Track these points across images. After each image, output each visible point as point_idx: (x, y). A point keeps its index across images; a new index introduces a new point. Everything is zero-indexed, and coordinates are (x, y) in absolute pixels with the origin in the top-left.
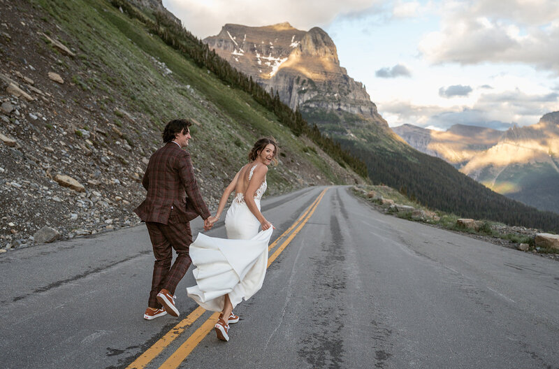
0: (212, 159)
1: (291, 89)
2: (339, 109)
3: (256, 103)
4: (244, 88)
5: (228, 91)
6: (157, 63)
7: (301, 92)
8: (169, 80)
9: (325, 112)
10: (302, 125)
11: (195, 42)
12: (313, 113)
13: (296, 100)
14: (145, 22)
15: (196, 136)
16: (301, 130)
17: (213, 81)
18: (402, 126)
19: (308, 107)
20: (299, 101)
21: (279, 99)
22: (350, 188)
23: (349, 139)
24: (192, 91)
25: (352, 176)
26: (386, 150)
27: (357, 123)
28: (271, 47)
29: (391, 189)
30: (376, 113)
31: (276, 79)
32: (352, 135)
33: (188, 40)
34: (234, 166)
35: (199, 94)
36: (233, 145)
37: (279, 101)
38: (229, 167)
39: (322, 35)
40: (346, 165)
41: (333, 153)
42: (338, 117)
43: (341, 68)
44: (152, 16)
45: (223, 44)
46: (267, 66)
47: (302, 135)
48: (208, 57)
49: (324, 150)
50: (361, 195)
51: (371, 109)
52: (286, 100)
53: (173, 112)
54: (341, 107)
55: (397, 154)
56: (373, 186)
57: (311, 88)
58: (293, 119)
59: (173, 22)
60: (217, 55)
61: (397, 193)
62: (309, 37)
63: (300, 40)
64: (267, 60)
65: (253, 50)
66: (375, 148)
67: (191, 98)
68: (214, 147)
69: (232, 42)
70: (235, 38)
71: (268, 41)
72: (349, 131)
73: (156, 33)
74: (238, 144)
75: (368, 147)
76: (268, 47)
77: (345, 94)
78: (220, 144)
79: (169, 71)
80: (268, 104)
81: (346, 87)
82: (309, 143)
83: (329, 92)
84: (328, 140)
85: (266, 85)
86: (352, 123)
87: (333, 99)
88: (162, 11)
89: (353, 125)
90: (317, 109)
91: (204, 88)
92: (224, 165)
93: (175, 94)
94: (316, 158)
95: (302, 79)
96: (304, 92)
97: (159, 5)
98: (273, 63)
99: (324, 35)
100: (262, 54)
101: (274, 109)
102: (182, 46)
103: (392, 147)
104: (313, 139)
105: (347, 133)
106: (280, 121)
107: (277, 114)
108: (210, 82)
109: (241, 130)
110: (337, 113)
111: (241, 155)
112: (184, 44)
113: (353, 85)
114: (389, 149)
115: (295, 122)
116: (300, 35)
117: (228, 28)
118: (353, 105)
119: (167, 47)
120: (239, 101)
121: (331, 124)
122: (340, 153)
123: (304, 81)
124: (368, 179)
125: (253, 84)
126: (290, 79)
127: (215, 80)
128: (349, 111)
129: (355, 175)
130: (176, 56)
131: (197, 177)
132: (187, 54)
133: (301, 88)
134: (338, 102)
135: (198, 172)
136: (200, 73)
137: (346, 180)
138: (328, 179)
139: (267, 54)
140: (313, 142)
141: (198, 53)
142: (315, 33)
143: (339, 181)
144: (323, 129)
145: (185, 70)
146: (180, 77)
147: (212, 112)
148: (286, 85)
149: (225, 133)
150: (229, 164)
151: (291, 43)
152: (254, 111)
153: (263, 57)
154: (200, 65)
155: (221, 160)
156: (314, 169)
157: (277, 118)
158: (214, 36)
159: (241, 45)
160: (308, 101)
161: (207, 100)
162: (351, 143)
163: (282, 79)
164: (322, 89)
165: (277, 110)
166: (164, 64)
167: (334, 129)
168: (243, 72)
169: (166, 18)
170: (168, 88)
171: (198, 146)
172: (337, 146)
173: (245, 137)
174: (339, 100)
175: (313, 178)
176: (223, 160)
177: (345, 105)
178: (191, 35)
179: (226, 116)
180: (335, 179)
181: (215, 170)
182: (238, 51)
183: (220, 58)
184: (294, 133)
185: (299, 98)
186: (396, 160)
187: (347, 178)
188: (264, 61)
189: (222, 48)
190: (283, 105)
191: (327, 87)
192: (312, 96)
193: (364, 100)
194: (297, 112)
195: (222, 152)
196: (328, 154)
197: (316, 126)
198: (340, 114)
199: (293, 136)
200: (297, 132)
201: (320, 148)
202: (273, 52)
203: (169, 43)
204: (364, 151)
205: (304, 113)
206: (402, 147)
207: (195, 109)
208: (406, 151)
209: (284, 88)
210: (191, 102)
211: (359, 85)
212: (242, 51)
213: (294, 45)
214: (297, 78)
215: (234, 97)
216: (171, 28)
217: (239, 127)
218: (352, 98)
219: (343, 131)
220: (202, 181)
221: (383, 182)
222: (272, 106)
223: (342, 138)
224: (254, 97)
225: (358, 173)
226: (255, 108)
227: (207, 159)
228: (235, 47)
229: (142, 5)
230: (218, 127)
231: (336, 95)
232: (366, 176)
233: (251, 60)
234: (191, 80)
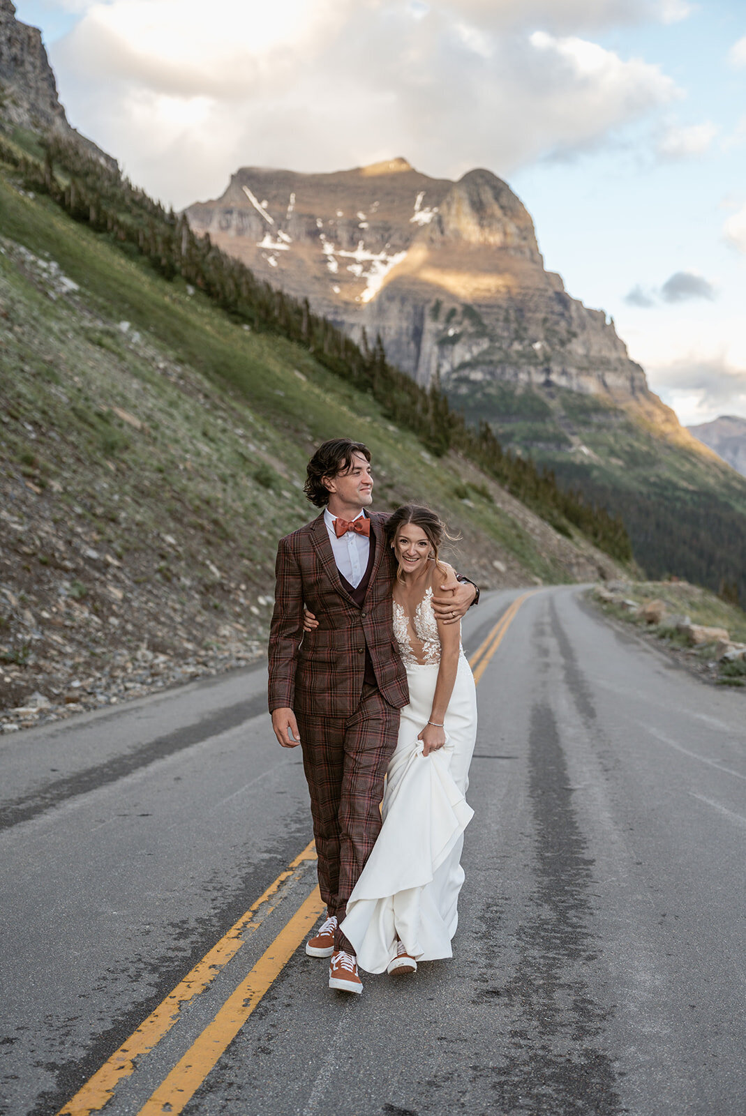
0: (172, 525)
1: (417, 334)
2: (548, 383)
3: (322, 369)
4: (290, 332)
5: (244, 339)
6: (34, 263)
7: (446, 342)
8: (69, 308)
9: (511, 394)
10: (451, 425)
11: (156, 216)
12: (479, 395)
13: (434, 364)
14: (15, 162)
15: (126, 456)
16: (447, 439)
17: (202, 315)
18: (714, 423)
19: (465, 380)
20: (439, 366)
21: (383, 357)
22: (587, 594)
23: (578, 460)
24: (137, 337)
25: (590, 560)
26: (675, 487)
27: (596, 419)
28: (363, 225)
29: (697, 591)
30: (644, 389)
31: (380, 308)
32: (585, 450)
33: (136, 211)
34: (243, 542)
35: (156, 347)
36: (249, 483)
37: (383, 364)
38: (226, 549)
39: (494, 188)
40: (573, 530)
41: (536, 498)
42: (544, 405)
43: (548, 276)
44: (36, 148)
45: (235, 220)
46: (353, 275)
47: (451, 452)
48: (188, 250)
49: (511, 492)
50: (622, 614)
51: (632, 380)
52: (407, 365)
53: (53, 389)
54: (554, 377)
55: (706, 495)
56: (649, 585)
57: (471, 330)
58: (426, 410)
59: (95, 163)
60: (217, 248)
61: (713, 600)
62: (460, 193)
63: (438, 204)
64: (353, 261)
65: (314, 234)
66: (645, 481)
67: (129, 357)
68: (184, 490)
69: (258, 214)
70: (265, 204)
71: (354, 210)
72: (575, 440)
73: (42, 189)
74: (264, 480)
75: (629, 480)
76: (354, 225)
77: (563, 343)
78: (206, 479)
79: (70, 285)
80: (355, 372)
81: (563, 324)
82: (471, 474)
83: (519, 338)
84: (522, 465)
85: (352, 326)
86: (581, 417)
87: (531, 358)
88: (64, 135)
89: (586, 424)
90: (489, 384)
91: (175, 333)
92: (209, 543)
93: (75, 342)
94: (489, 514)
95: (447, 306)
96: (455, 340)
97: (58, 121)
98: (367, 266)
99: (499, 188)
100: (338, 246)
101: (372, 387)
102: (117, 222)
103: (691, 478)
104: (482, 464)
105: (570, 445)
106: (390, 417)
107: (380, 400)
108: (193, 317)
109: (279, 444)
110: (542, 394)
111: (272, 512)
112: (122, 218)
113: (581, 317)
114: (683, 484)
115: (429, 417)
116: (437, 191)
117: (244, 177)
118: (582, 370)
119: (73, 226)
120: (275, 367)
121: (529, 424)
122: (554, 498)
123: (453, 313)
124: (633, 564)
125: (313, 322)
126: (415, 307)
127: (207, 311)
128: (575, 388)
129: (599, 556)
130: (97, 249)
131: (103, 584)
132: (130, 244)
133: (446, 329)
134: (545, 364)
135: (108, 565)
136: (166, 294)
137: (575, 570)
138: (525, 571)
139: (353, 244)
140: (482, 470)
141: (159, 239)
142: (476, 185)
143: (556, 573)
144: (508, 437)
145: (123, 285)
146: (101, 300)
147: (190, 394)
148: (405, 324)
149: (226, 451)
150: (227, 537)
151: (413, 213)
152: (317, 391)
153: (343, 253)
154: (167, 272)
155: (202, 528)
156: (487, 544)
157: (380, 408)
158: (211, 202)
159: (281, 223)
160: (464, 365)
161: (180, 361)
162: (583, 471)
163: (394, 309)
164: (499, 331)
165: (378, 387)
166: (54, 265)
167: (537, 437)
168: (286, 291)
169: (77, 153)
170: (55, 326)
171: (127, 488)
172: (546, 481)
173: (286, 461)
174: (548, 359)
175: (484, 567)
176: (210, 527)
177: (564, 373)
178: (144, 195)
179: (234, 404)
180: (546, 571)
181: (178, 558)
182: (275, 238)
183: (226, 256)
184: (428, 448)
185: (442, 356)
186: (702, 511)
187: (578, 564)
188: (344, 262)
189: (232, 233)
190: (399, 374)
191: (514, 326)
192: (476, 350)
193: (613, 355)
194: (434, 392)
195: (208, 502)
196: (523, 501)
197: (488, 430)
198: (552, 396)
199: (426, 456)
200: (436, 445)
201: (502, 485)
202: (369, 239)
203: (79, 215)
204: (616, 491)
205: (456, 396)
206: (715, 476)
207: (136, 384)
208: (727, 486)
209: (399, 333)
210: (125, 365)
211: (599, 316)
212: (285, 237)
213: (423, 217)
214: (432, 304)
215: (260, 356)
216: (90, 180)
217: (271, 434)
218: (581, 351)
219: (561, 441)
220: (117, 594)
221: (670, 570)
222: (365, 376)
223: (561, 457)
224: (318, 356)
225: (604, 550)
226: (320, 384)
227: (151, 524)
228: (265, 229)
229: (11, 121)
230: (205, 434)
231: (537, 346)
232: (627, 558)
233: (309, 263)
234: (140, 312)
